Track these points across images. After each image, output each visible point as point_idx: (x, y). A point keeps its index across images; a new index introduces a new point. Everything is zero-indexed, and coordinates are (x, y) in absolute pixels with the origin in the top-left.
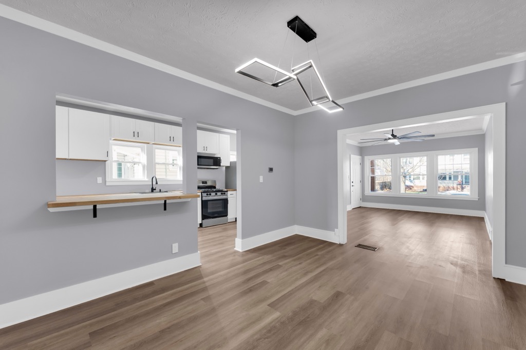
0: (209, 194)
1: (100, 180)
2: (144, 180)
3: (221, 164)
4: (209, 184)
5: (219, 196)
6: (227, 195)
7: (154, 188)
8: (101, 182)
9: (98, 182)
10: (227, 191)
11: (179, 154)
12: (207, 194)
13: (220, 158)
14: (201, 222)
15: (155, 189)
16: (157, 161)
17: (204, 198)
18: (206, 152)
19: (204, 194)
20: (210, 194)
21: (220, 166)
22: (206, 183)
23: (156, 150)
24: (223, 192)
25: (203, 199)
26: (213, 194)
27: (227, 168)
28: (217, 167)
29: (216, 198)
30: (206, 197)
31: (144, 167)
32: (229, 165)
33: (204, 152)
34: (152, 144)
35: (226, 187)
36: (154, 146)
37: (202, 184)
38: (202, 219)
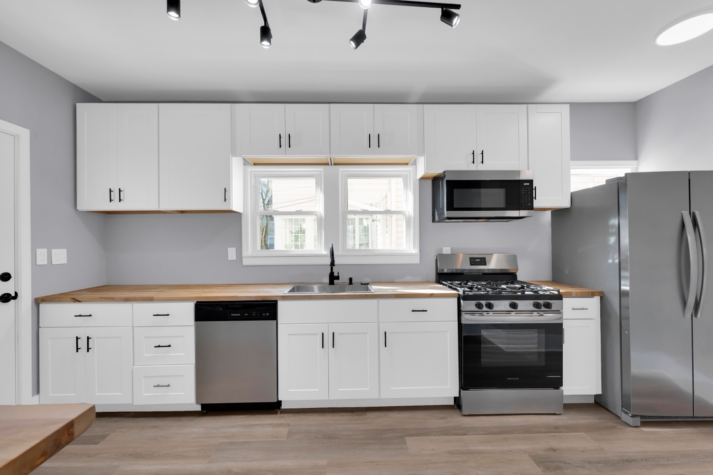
1: (232, 253)
2: (319, 253)
3: (536, 204)
4: (493, 264)
5: (526, 314)
6: (558, 312)
7: (336, 274)
8: (234, 258)
9: (230, 258)
10: (559, 297)
12: (479, 306)
13: (531, 182)
14: (457, 395)
15: (338, 278)
17: (467, 319)
18: (481, 167)
19: (469, 305)
20: (490, 306)
21: (531, 208)
22: (483, 261)
23: (350, 181)
24: (544, 302)
25: (463, 322)
26: (503, 305)
27: (558, 214)
28: (523, 213)
29: (514, 318)
30: (472, 313)
32: (566, 204)
33: (473, 168)
34: (335, 164)
35: (553, 281)
36: (341, 169)
37: (471, 264)
38: (462, 387)
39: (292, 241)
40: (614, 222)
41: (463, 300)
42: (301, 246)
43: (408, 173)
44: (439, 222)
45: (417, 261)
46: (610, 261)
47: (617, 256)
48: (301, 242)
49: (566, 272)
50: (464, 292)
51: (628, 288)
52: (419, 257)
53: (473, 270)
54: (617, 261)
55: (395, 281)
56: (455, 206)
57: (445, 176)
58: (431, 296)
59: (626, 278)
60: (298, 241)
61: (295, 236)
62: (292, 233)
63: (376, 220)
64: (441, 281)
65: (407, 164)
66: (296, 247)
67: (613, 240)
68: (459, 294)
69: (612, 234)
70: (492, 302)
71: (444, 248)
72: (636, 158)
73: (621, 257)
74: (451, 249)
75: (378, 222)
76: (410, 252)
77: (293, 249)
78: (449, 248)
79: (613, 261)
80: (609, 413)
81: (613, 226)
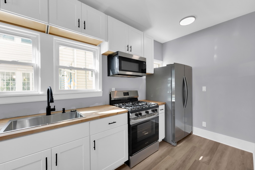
0: (139, 115)
2: (37, 93)
4: (131, 95)
5: (151, 115)
6: (158, 112)
7: (52, 108)
10: (158, 107)
11: (95, 56)
12: (137, 115)
14: (128, 159)
15: (54, 109)
16: (61, 64)
17: (133, 122)
19: (132, 116)
22: (128, 94)
23: (61, 48)
24: (154, 109)
25: (131, 124)
26: (144, 113)
29: (147, 118)
30: (134, 119)
31: (36, 72)
32: (152, 72)
34: (50, 34)
35: (146, 100)
36: (54, 38)
37: (124, 96)
38: (130, 154)
39: (4, 85)
40: (170, 79)
41: (131, 113)
42: (12, 88)
43: (96, 50)
44: (112, 76)
45: (101, 95)
46: (168, 92)
47: (171, 90)
48: (12, 86)
49: (152, 96)
50: (131, 109)
51: (174, 101)
52: (102, 93)
53: (126, 98)
54: (171, 92)
55: (90, 107)
56: (122, 69)
57: (118, 54)
58: (117, 113)
59: (174, 97)
60: (10, 85)
61: (6, 82)
62: (4, 80)
63: (64, 76)
64: (113, 104)
65: (96, 45)
66: (8, 89)
67: (169, 85)
68: (128, 111)
69: (169, 83)
70: (141, 112)
71: (112, 88)
72: (162, 60)
73: (172, 91)
74: (115, 89)
75: (65, 77)
76: (97, 91)
77: (5, 91)
78: (115, 88)
79: (169, 92)
80: (168, 143)
81: (169, 80)
